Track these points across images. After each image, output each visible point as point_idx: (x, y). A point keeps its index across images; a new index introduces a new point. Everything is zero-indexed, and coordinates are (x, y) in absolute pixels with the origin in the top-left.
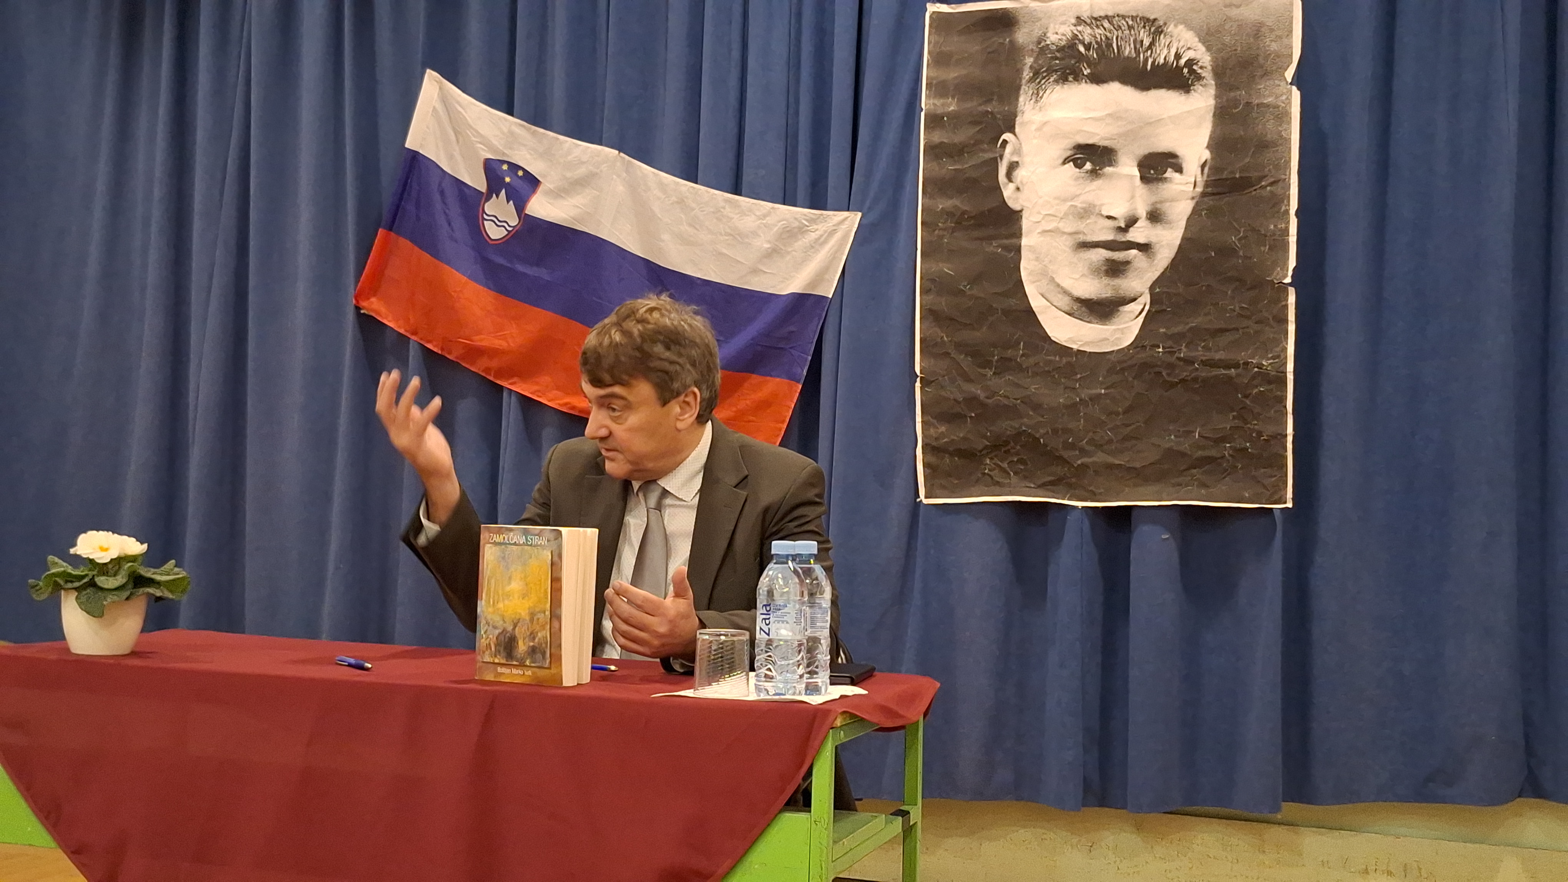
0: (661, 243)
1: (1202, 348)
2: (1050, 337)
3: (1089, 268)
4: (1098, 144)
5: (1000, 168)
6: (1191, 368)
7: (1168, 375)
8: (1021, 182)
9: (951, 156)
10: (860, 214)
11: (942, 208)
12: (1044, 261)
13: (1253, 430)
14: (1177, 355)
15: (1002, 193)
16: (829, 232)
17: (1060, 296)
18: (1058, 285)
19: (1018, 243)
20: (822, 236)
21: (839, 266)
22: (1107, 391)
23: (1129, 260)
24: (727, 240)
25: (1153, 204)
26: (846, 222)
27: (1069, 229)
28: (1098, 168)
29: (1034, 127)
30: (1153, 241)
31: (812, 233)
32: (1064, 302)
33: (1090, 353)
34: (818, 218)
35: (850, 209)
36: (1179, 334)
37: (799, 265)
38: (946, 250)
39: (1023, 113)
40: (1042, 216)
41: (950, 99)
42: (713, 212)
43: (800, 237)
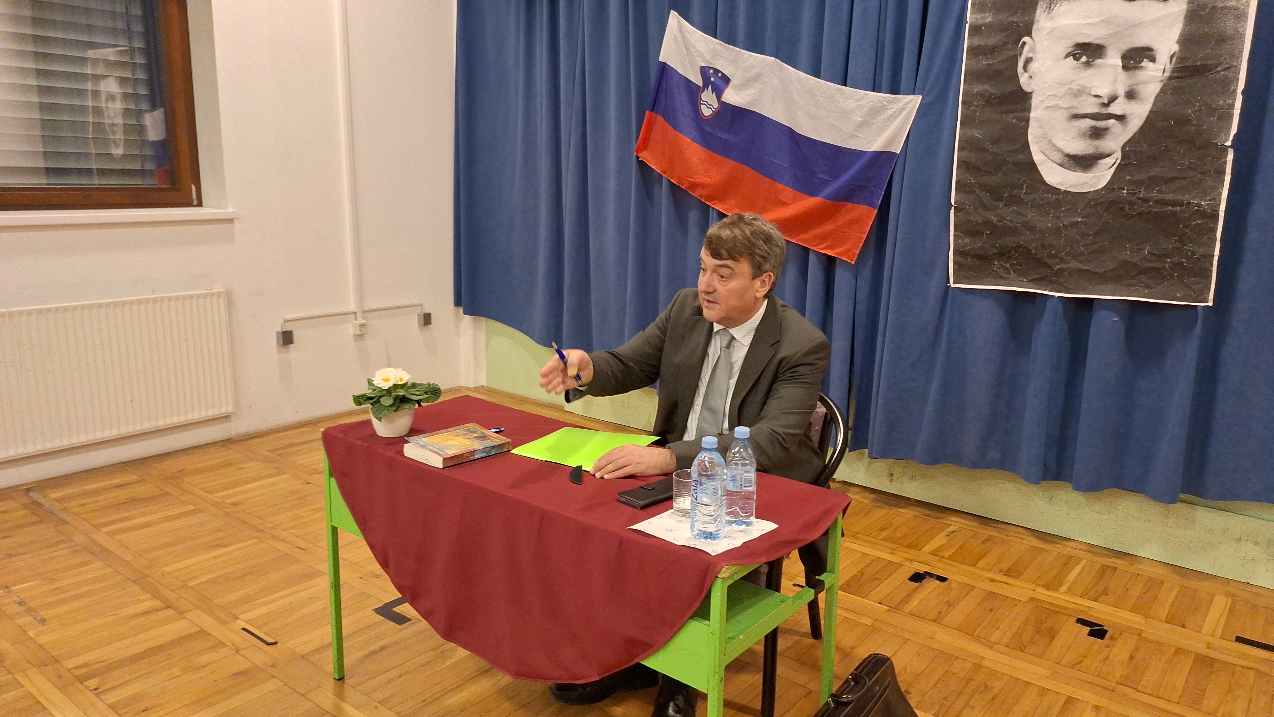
0: (797, 118)
1: (1157, 190)
2: (1045, 181)
3: (1078, 133)
4: (1092, 43)
5: (1019, 62)
6: (1146, 205)
7: (1128, 209)
8: (1034, 72)
9: (985, 54)
10: (921, 97)
11: (977, 91)
12: (1045, 128)
13: (1190, 249)
14: (1137, 195)
15: (1019, 79)
16: (901, 109)
17: (1056, 153)
18: (1054, 145)
19: (1028, 115)
20: (895, 112)
21: (905, 133)
22: (1084, 219)
23: (1108, 127)
24: (835, 116)
25: (1130, 86)
26: (912, 103)
27: (1065, 105)
28: (1091, 60)
29: (1045, 32)
30: (1128, 113)
31: (890, 110)
32: (1058, 157)
33: (1073, 192)
34: (894, 100)
35: (915, 93)
36: (1140, 180)
37: (880, 132)
38: (977, 121)
39: (1038, 22)
40: (1046, 97)
41: (987, 14)
42: (828, 97)
43: (881, 113)
